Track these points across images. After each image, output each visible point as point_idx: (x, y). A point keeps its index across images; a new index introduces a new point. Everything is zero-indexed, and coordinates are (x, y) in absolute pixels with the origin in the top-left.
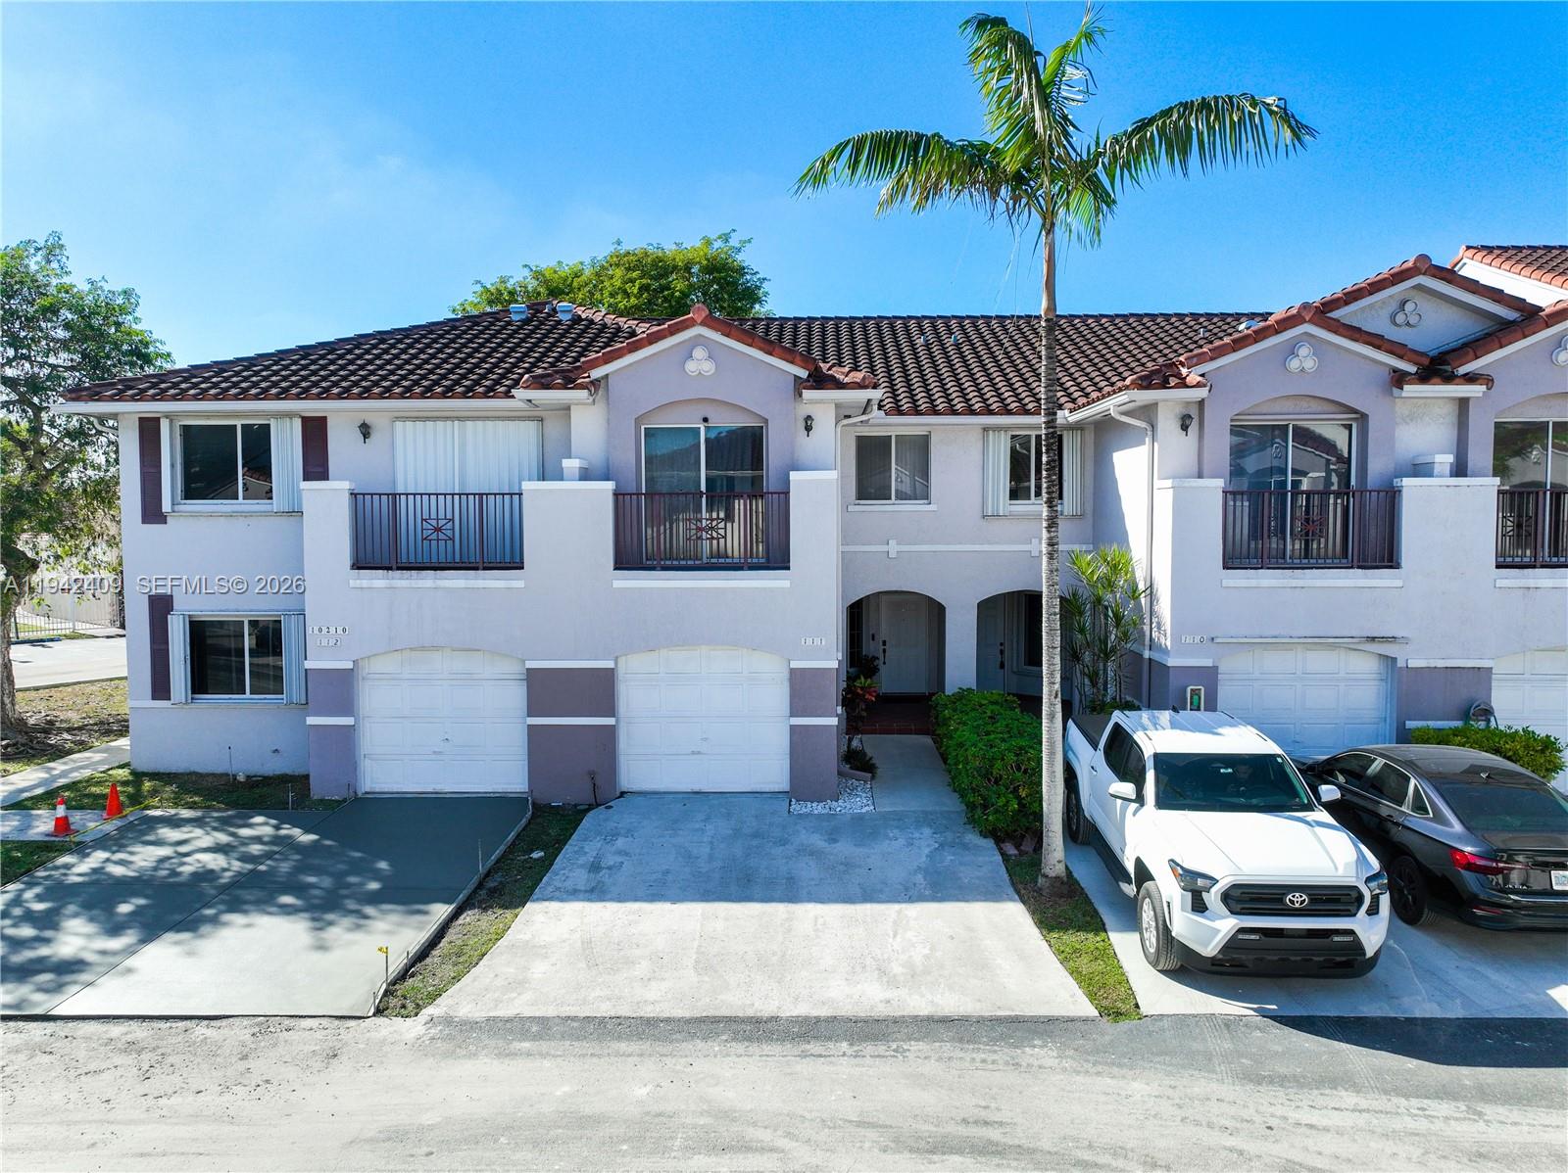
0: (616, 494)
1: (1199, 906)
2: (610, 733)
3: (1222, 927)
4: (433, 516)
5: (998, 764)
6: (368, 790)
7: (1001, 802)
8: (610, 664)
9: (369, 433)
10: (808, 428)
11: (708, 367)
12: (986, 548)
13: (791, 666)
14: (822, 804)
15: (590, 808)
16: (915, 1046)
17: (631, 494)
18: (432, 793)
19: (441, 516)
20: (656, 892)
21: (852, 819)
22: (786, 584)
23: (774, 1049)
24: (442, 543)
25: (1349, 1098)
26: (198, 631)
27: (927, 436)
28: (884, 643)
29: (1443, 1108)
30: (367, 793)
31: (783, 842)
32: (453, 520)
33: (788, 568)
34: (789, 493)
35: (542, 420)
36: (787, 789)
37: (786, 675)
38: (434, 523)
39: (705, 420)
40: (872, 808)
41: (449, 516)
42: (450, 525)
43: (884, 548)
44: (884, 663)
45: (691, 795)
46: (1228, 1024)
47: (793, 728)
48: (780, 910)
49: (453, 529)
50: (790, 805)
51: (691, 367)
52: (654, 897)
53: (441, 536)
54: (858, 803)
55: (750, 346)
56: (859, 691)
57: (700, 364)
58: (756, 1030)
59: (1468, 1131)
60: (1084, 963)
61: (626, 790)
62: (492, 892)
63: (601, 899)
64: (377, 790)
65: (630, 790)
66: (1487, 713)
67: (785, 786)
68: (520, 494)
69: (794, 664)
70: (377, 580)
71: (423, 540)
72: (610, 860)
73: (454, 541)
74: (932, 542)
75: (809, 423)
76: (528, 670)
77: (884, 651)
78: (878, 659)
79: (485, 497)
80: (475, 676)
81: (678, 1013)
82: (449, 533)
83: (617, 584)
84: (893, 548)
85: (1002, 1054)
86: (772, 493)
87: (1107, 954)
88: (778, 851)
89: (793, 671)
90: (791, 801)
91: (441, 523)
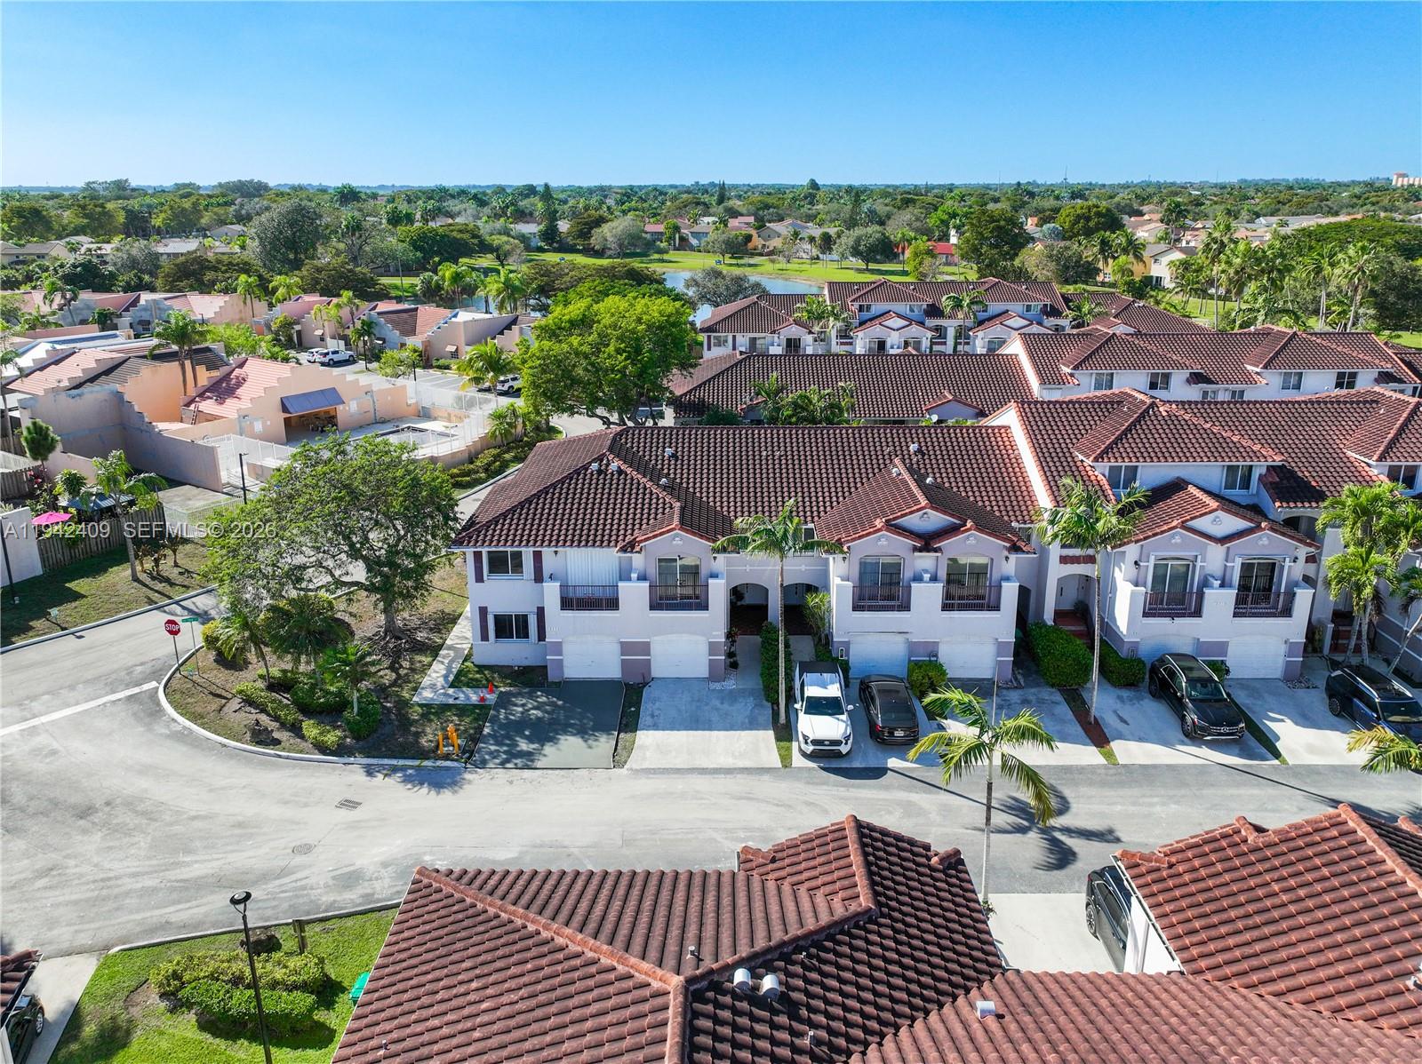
0: (650, 586)
1: (806, 743)
2: (648, 660)
3: (810, 749)
6: (568, 677)
8: (648, 640)
9: (557, 553)
11: (681, 545)
14: (719, 684)
15: (645, 686)
16: (739, 776)
17: (654, 586)
18: (588, 679)
20: (672, 726)
21: (729, 691)
22: (707, 615)
23: (707, 776)
25: (825, 787)
26: (497, 618)
29: (842, 789)
30: (566, 679)
31: (707, 704)
33: (708, 610)
34: (708, 586)
37: (707, 642)
40: (735, 686)
41: (593, 593)
43: (745, 568)
45: (674, 679)
46: (810, 769)
47: (710, 660)
48: (707, 733)
50: (709, 684)
51: (675, 544)
52: (672, 729)
54: (731, 684)
55: (695, 536)
57: (677, 542)
58: (703, 771)
59: (847, 794)
60: (783, 752)
61: (655, 678)
62: (626, 725)
63: (657, 729)
64: (571, 678)
66: (936, 656)
67: (707, 676)
68: (617, 586)
69: (710, 640)
70: (569, 614)
72: (656, 713)
76: (621, 642)
79: (605, 587)
80: (604, 643)
81: (686, 767)
82: (594, 598)
83: (650, 615)
84: (748, 568)
85: (758, 777)
86: (702, 585)
87: (789, 749)
88: (706, 708)
89: (710, 643)
90: (709, 682)
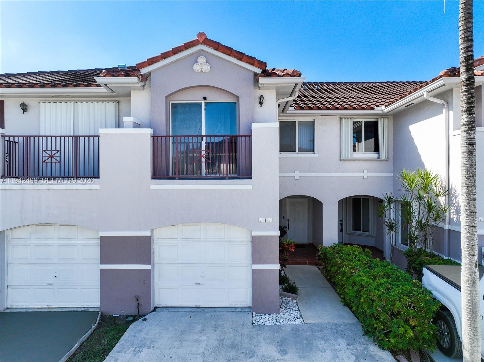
0: (153, 137)
2: (148, 274)
4: (49, 148)
5: (398, 304)
6: (9, 306)
7: (401, 331)
8: (148, 234)
9: (26, 109)
10: (261, 103)
11: (206, 68)
12: (342, 174)
13: (253, 235)
14: (271, 316)
15: (135, 318)
17: (162, 137)
18: (46, 308)
19: (54, 148)
21: (292, 330)
22: (250, 187)
24: (54, 164)
27: (313, 121)
28: (288, 220)
30: (8, 308)
31: (251, 354)
32: (60, 151)
33: (251, 178)
34: (251, 135)
35: (118, 102)
36: (250, 305)
37: (249, 239)
38: (49, 152)
39: (205, 98)
40: (301, 319)
41: (58, 149)
42: (58, 154)
43: (293, 175)
44: (289, 229)
45: (195, 310)
47: (254, 271)
49: (60, 156)
50: (252, 317)
51: (197, 68)
53: (53, 160)
54: (291, 316)
55: (229, 55)
56: (286, 246)
57: (202, 66)
61: (157, 306)
64: (14, 306)
65: (160, 306)
67: (249, 303)
68: (98, 136)
69: (255, 234)
70: (14, 185)
71: (43, 162)
73: (60, 163)
74: (316, 172)
75: (262, 99)
76: (101, 236)
77: (288, 224)
78: (287, 228)
79: (78, 138)
80: (73, 240)
82: (58, 158)
83: (153, 187)
84: (297, 175)
86: (242, 136)
89: (253, 238)
90: (252, 314)
91: (53, 152)
